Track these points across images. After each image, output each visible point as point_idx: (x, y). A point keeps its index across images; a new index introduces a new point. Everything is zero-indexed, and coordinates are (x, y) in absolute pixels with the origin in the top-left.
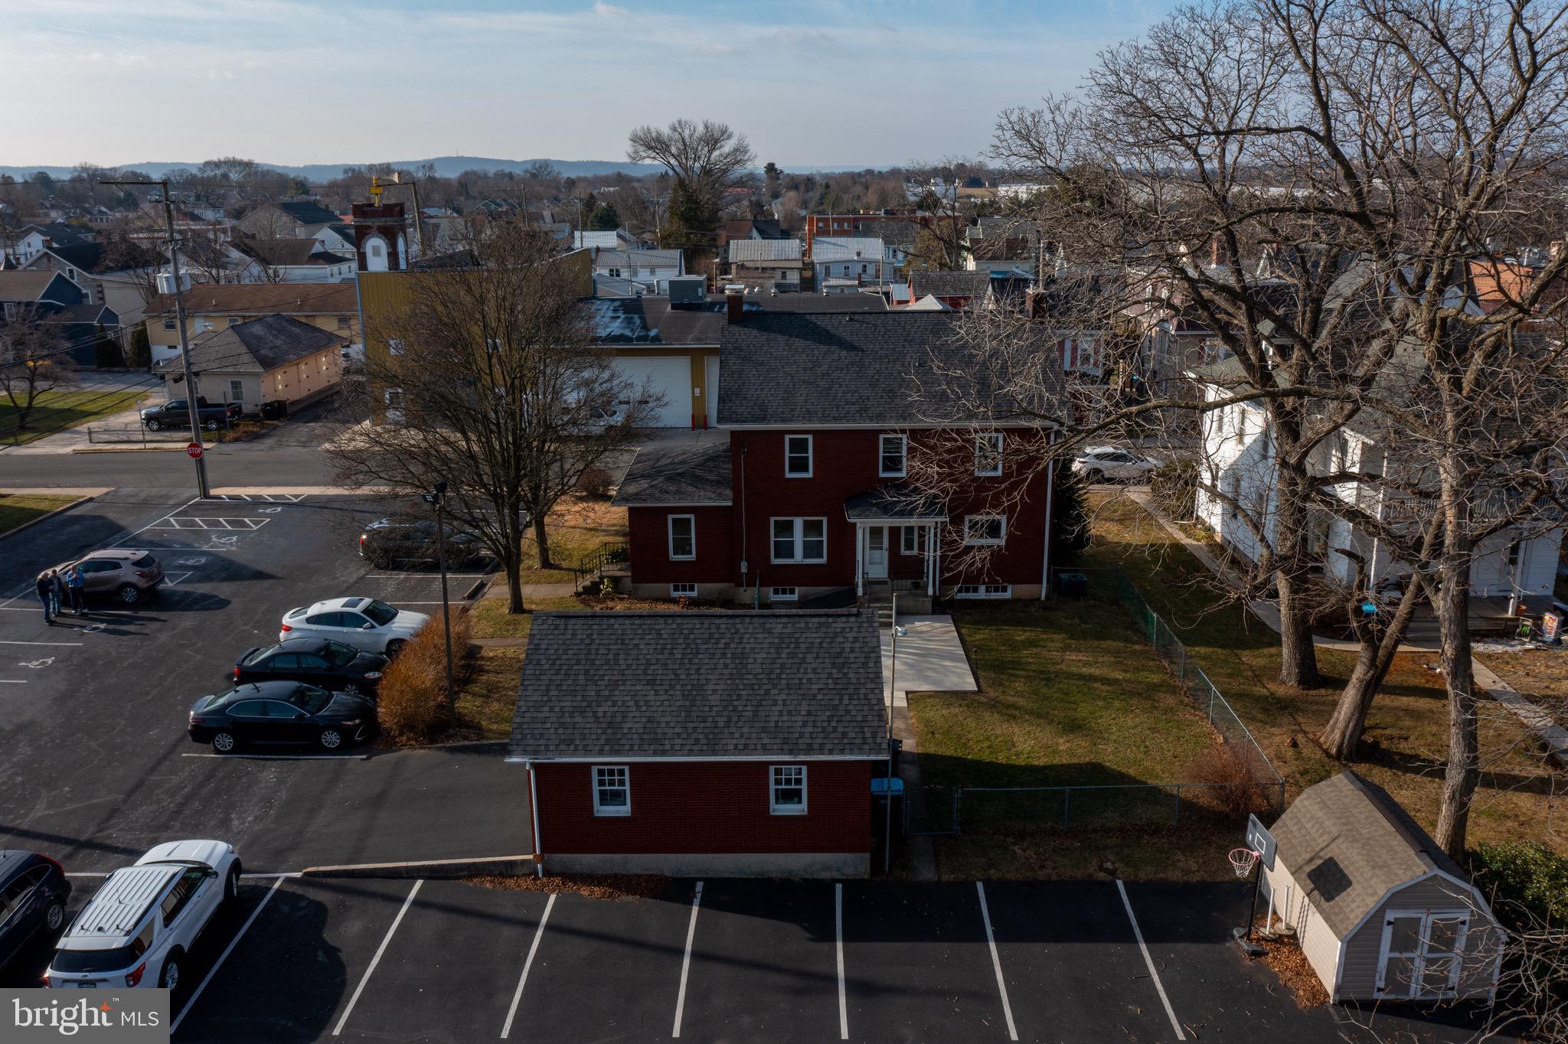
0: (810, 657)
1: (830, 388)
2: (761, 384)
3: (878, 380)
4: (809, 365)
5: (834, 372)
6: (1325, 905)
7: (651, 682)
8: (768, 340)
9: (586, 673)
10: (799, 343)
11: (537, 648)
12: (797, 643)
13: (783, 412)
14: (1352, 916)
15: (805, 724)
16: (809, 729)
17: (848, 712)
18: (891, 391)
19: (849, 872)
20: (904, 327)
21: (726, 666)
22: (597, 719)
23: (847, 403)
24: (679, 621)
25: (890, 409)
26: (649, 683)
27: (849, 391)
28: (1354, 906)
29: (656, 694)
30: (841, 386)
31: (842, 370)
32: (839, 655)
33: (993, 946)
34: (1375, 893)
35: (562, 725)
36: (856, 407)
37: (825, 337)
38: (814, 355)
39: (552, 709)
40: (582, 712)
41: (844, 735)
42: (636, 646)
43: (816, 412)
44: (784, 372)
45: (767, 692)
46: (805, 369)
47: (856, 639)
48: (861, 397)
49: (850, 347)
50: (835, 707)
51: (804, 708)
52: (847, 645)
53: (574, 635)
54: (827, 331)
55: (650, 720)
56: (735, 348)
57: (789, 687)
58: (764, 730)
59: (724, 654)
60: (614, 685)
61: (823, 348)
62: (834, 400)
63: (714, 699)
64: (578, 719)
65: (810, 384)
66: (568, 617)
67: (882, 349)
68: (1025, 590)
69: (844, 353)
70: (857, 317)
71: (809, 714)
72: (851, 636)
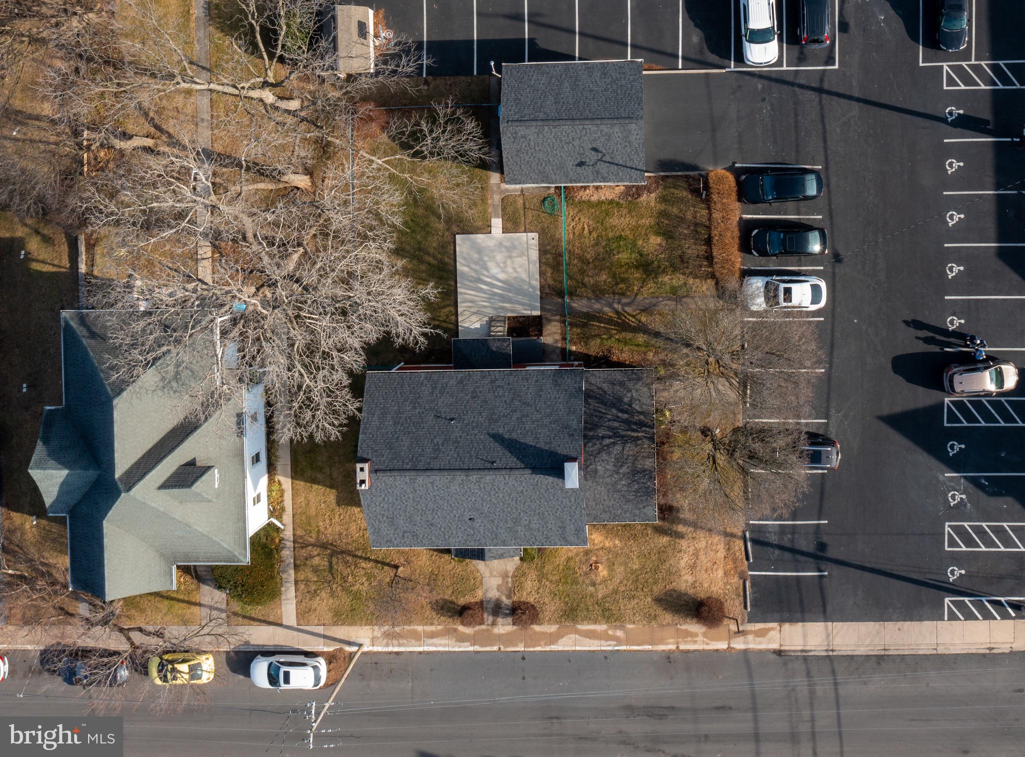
0: (529, 102)
1: (512, 400)
2: (556, 403)
3: (481, 407)
4: (524, 420)
5: (509, 414)
7: (591, 91)
8: (551, 443)
9: (617, 94)
10: (529, 440)
11: (639, 104)
12: (534, 108)
13: (543, 379)
15: (532, 76)
16: (531, 74)
17: (516, 81)
18: (474, 397)
20: (458, 455)
21: (562, 98)
22: (611, 76)
23: (502, 387)
24: (582, 117)
25: (477, 383)
26: (592, 91)
27: (500, 397)
29: (589, 87)
30: (505, 401)
31: (503, 416)
32: (517, 104)
35: (624, 73)
36: (497, 383)
37: (514, 447)
38: (521, 429)
39: (629, 79)
40: (617, 78)
41: (518, 72)
42: (599, 106)
43: (523, 379)
44: (541, 414)
45: (546, 88)
46: (527, 416)
47: (510, 110)
48: (494, 392)
49: (498, 438)
50: (521, 82)
51: (532, 82)
52: (514, 108)
53: (625, 110)
54: (510, 452)
55: (591, 76)
56: (572, 435)
57: (538, 90)
58: (548, 73)
59: (563, 103)
60: (606, 90)
61: (514, 436)
62: (511, 389)
63: (566, 84)
64: (618, 76)
65: (524, 403)
66: (629, 117)
67: (476, 435)
69: (501, 431)
70: (488, 465)
71: (531, 80)
72: (512, 112)
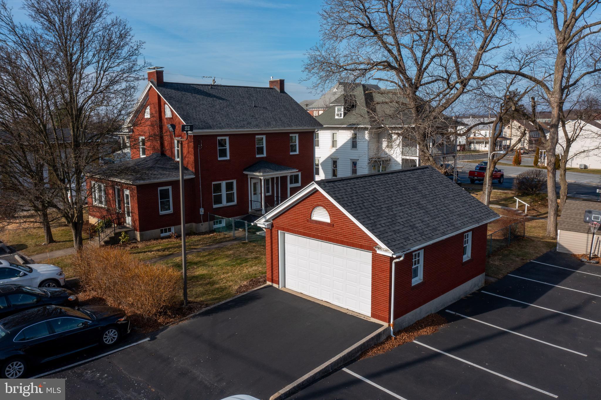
19: (480, 285)
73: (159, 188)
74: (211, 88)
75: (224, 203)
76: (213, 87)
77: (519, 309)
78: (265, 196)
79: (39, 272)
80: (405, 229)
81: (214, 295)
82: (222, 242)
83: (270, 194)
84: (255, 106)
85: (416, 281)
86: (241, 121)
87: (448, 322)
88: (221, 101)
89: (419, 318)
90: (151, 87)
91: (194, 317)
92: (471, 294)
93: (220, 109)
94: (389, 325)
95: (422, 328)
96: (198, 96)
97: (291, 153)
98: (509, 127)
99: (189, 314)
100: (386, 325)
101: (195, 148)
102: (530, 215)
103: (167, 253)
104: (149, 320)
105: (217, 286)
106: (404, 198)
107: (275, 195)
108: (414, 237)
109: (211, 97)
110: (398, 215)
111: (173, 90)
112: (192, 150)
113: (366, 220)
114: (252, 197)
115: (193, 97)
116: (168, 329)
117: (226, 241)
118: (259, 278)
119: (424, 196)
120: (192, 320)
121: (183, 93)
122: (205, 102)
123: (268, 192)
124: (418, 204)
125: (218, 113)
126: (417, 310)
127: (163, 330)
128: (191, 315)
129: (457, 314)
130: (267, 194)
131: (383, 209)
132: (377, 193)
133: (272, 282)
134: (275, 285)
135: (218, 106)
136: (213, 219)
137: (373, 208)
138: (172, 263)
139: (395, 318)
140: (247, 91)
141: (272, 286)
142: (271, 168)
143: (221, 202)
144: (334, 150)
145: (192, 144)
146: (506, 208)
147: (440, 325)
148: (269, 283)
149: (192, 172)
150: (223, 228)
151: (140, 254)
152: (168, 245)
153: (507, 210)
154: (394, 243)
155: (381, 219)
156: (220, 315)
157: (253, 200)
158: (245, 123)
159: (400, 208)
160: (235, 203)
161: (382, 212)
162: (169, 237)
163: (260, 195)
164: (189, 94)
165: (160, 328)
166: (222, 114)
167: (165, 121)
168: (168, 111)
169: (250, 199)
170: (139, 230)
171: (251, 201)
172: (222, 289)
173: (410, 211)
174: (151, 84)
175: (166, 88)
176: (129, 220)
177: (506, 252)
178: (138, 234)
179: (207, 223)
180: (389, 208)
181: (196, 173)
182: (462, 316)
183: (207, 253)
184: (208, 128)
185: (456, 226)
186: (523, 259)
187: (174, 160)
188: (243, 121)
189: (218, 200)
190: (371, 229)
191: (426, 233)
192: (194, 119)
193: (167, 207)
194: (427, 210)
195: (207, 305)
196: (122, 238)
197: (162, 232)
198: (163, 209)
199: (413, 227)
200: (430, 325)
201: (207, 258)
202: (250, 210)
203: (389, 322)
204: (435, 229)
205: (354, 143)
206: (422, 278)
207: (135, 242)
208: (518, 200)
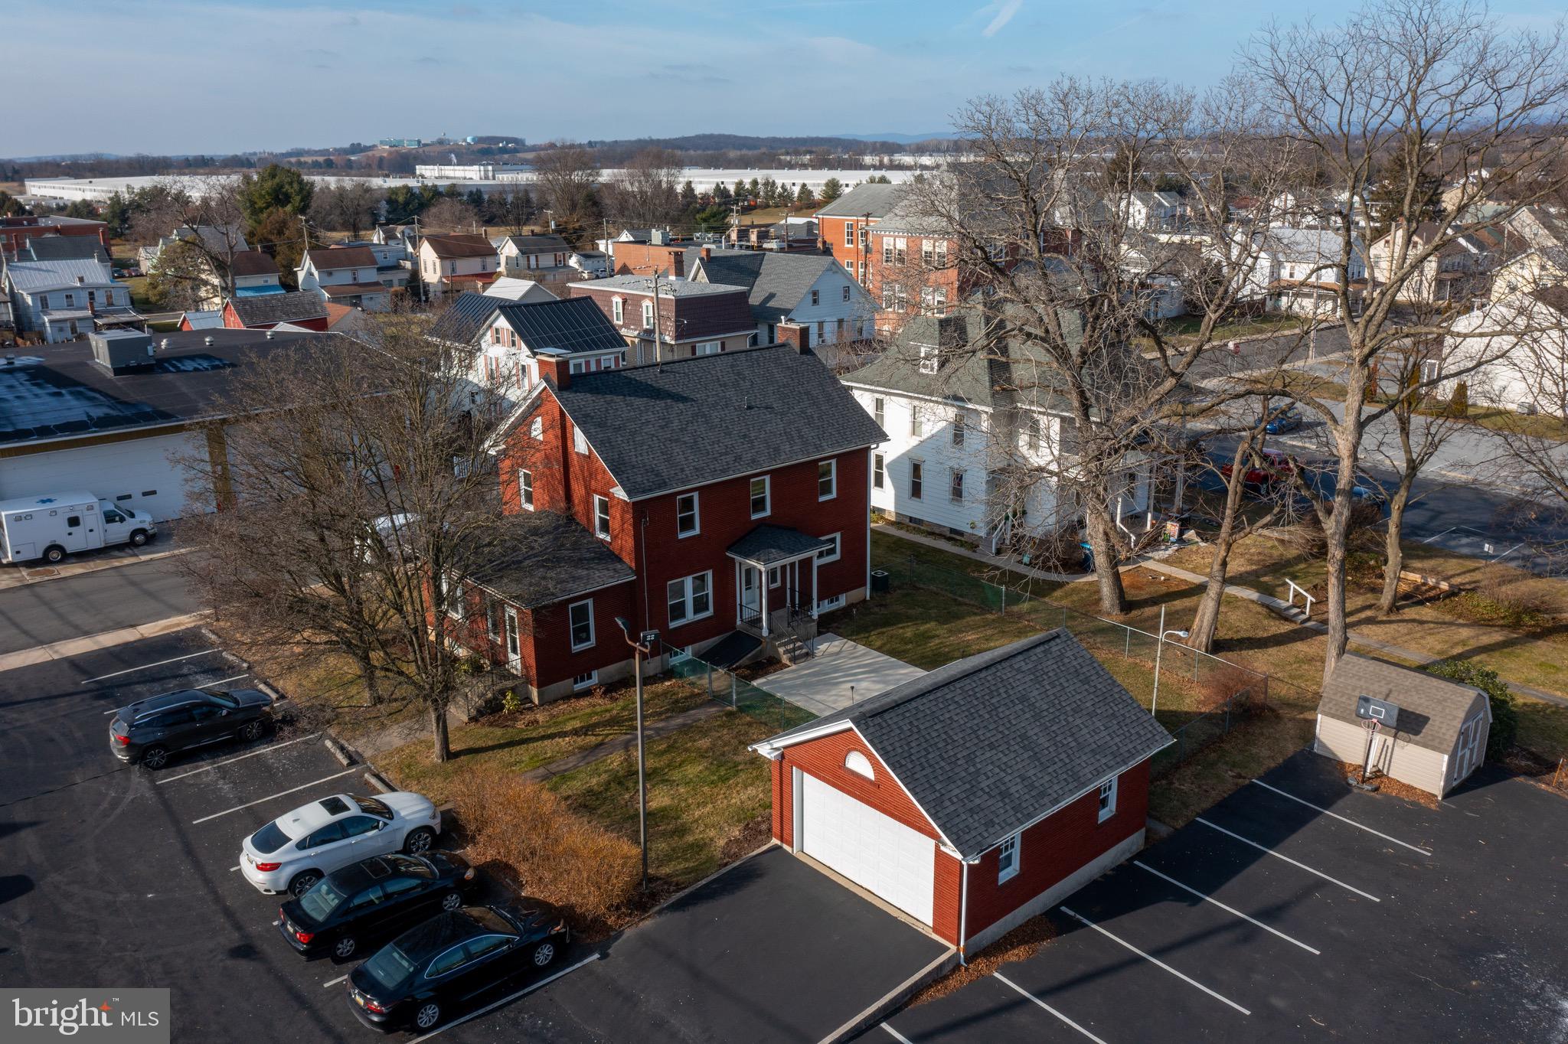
6: (1417, 738)
14: (1447, 737)
19: (1135, 849)
28: (1443, 730)
33: (1271, 852)
34: (1455, 718)
68: (855, 595)
73: (571, 606)
74: (662, 372)
75: (690, 616)
76: (665, 368)
77: (1182, 906)
78: (769, 591)
79: (403, 818)
80: (989, 803)
81: (686, 860)
82: (688, 709)
83: (778, 584)
84: (749, 408)
85: (1005, 876)
86: (721, 454)
87: (1059, 934)
88: (681, 405)
89: (1011, 928)
90: (545, 388)
91: (660, 912)
92: (1113, 870)
93: (681, 430)
94: (958, 950)
95: (1013, 948)
96: (638, 402)
97: (822, 499)
98: (1387, 242)
99: (653, 905)
100: (953, 948)
101: (636, 526)
102: (1315, 618)
103: (591, 740)
104: (595, 920)
105: (690, 839)
106: (1001, 729)
107: (788, 586)
108: (1003, 817)
109: (662, 399)
110: (982, 772)
111: (589, 395)
112: (629, 527)
113: (928, 792)
114: (742, 595)
115: (627, 405)
116: (624, 937)
117: (697, 707)
118: (760, 819)
119: (1037, 717)
120: (658, 919)
121: (609, 397)
122: (651, 417)
123: (774, 580)
124: (1024, 737)
125: (677, 441)
126: (1009, 917)
127: (617, 938)
128: (657, 908)
129: (1078, 916)
130: (773, 586)
131: (959, 762)
132: (955, 725)
133: (782, 841)
134: (786, 847)
135: (676, 423)
136: (667, 650)
137: (943, 764)
138: (606, 772)
139: (967, 938)
140: (732, 366)
141: (780, 847)
142: (780, 548)
143: (683, 615)
144: (914, 441)
145: (629, 516)
146: (1268, 600)
147: (1043, 940)
148: (775, 841)
149: (631, 568)
150: (688, 663)
151: (546, 742)
152: (590, 715)
153: (1267, 607)
154: (967, 837)
155: (953, 786)
156: (702, 910)
157: (744, 603)
158: (730, 458)
159: (988, 755)
160: (710, 613)
161: (957, 770)
162: (588, 693)
163: (758, 591)
164: (618, 399)
165: (612, 934)
166: (685, 443)
167: (575, 457)
168: (581, 443)
169: (738, 602)
170: (535, 683)
171: (741, 605)
172: (699, 847)
173: (1005, 759)
174: (545, 384)
175: (576, 392)
176: (515, 660)
177: (1213, 756)
178: (534, 693)
179: (658, 658)
180: (970, 759)
181: (638, 571)
182: (1085, 921)
183: (664, 746)
184: (659, 487)
185: (1082, 780)
186: (1240, 776)
187: (593, 535)
188: (726, 454)
189: (679, 611)
190: (933, 811)
191: (1024, 805)
192: (634, 467)
193: (584, 635)
194: (1036, 749)
195: (679, 887)
196: (509, 703)
197: (576, 682)
198: (579, 640)
199: (1005, 795)
200: (1026, 943)
201: (666, 759)
202: (739, 622)
203: (958, 944)
204: (1042, 794)
205: (958, 433)
206: (1018, 868)
207: (530, 709)
208: (1293, 585)
